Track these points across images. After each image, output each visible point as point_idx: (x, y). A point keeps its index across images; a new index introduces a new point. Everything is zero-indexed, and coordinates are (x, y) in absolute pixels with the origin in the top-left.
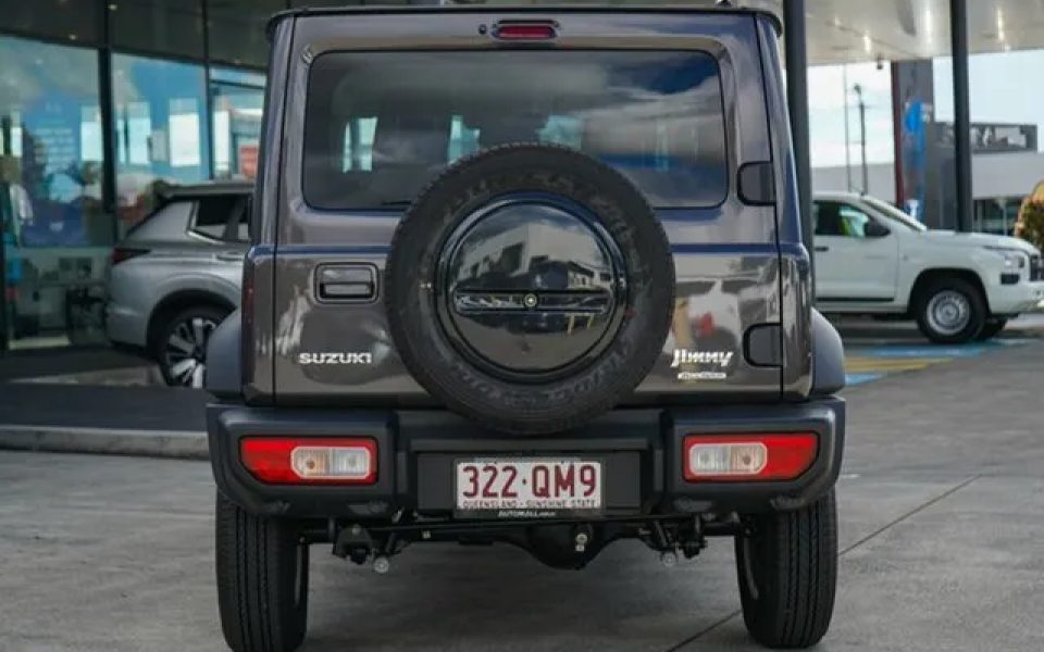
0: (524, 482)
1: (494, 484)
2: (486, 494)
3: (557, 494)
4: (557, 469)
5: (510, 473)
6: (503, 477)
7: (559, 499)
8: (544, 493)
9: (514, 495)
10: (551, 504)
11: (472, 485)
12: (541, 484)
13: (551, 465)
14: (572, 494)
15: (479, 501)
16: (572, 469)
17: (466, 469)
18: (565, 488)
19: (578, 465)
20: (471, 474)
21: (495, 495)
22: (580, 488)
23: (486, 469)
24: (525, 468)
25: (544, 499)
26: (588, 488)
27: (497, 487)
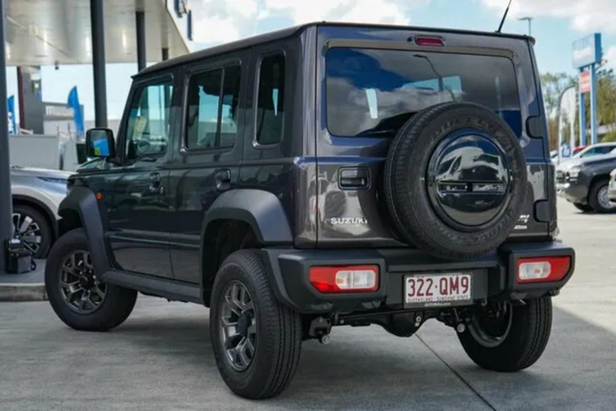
0: (436, 287)
1: (422, 289)
2: (419, 294)
3: (451, 293)
4: (451, 279)
5: (429, 282)
6: (427, 284)
7: (452, 296)
8: (445, 292)
9: (431, 294)
10: (448, 298)
11: (412, 290)
12: (444, 288)
13: (448, 277)
14: (458, 293)
15: (415, 299)
16: (457, 279)
17: (410, 281)
18: (454, 290)
19: (460, 277)
20: (411, 284)
21: (423, 295)
22: (461, 289)
23: (418, 281)
24: (436, 279)
25: (445, 296)
26: (464, 289)
27: (423, 291)
